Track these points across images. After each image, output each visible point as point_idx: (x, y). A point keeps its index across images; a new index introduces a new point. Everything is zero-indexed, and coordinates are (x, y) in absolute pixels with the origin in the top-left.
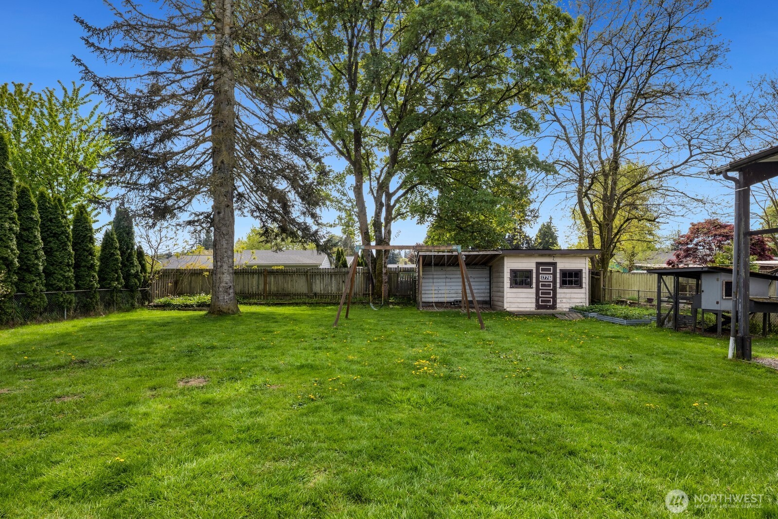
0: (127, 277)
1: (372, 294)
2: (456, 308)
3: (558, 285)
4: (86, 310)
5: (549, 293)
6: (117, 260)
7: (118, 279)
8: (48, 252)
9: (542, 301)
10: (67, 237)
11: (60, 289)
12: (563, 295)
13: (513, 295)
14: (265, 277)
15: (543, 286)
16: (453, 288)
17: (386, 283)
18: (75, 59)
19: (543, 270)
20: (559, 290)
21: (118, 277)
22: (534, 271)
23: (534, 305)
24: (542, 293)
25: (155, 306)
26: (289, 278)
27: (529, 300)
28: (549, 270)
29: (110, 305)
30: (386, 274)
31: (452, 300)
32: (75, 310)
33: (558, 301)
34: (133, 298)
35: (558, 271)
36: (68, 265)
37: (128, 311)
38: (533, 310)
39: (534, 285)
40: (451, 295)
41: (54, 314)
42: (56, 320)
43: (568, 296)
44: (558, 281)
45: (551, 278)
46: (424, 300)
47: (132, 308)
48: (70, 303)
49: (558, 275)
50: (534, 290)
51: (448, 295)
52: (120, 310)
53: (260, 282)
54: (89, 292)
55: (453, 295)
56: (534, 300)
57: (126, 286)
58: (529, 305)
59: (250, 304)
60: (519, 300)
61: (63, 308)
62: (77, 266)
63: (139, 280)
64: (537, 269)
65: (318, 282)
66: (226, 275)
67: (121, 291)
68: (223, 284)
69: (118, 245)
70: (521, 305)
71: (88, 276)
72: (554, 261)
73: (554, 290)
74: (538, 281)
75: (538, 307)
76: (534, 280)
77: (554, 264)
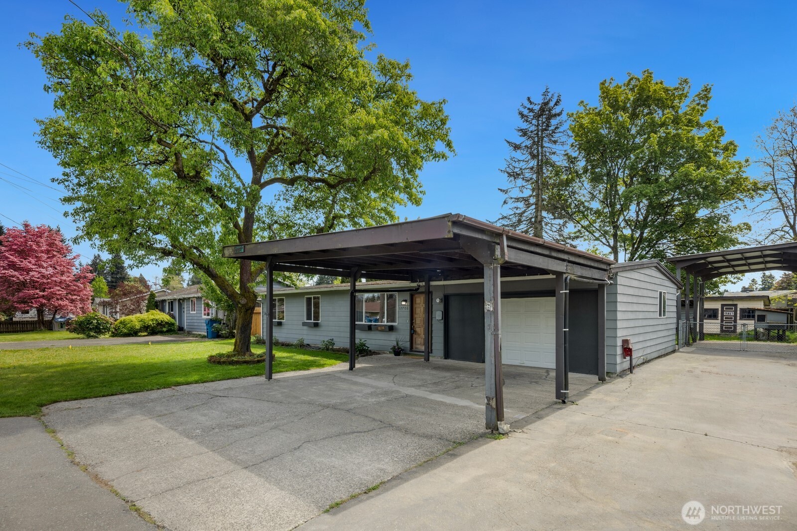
3: (738, 318)
5: (731, 323)
9: (726, 328)
15: (726, 318)
19: (726, 309)
20: (739, 321)
22: (720, 310)
23: (719, 330)
24: (726, 323)
27: (715, 327)
28: (732, 309)
33: (738, 328)
35: (738, 309)
38: (719, 332)
39: (719, 318)
44: (738, 315)
45: (732, 314)
49: (738, 312)
50: (719, 321)
56: (719, 327)
58: (715, 330)
64: (722, 308)
70: (712, 330)
72: (735, 303)
73: (735, 321)
74: (722, 315)
75: (722, 330)
76: (720, 315)
77: (736, 305)
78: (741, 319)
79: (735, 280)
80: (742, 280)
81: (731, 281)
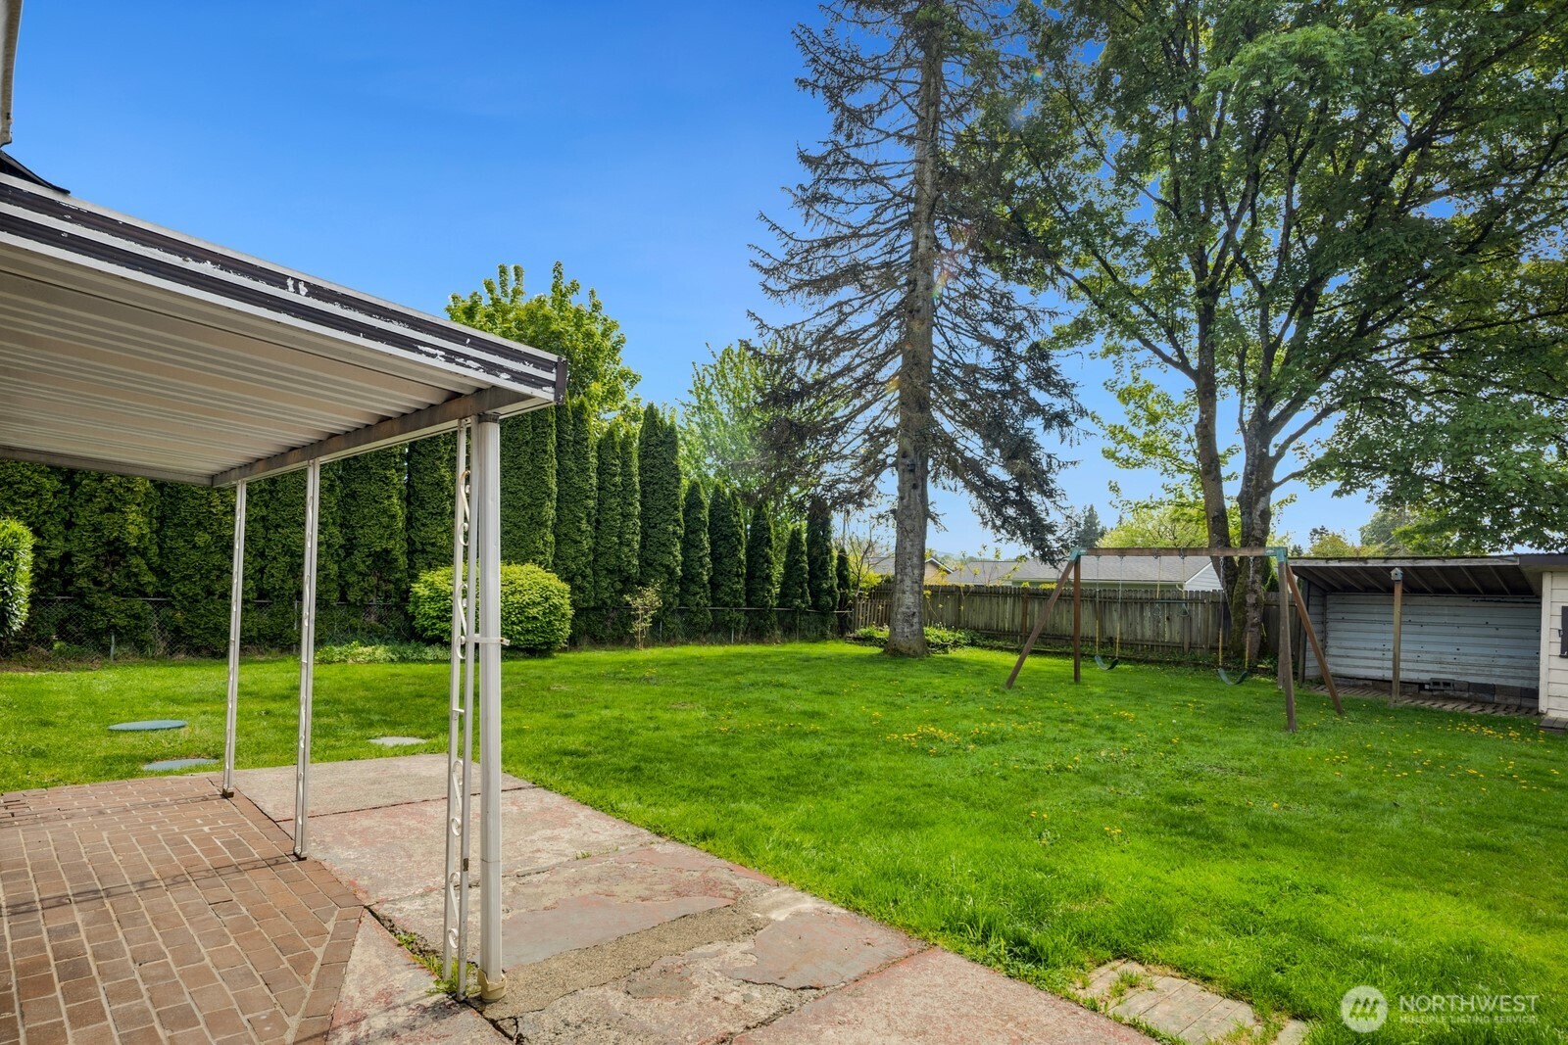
0: (816, 594)
1: (1224, 649)
2: (1436, 698)
4: (757, 634)
6: (802, 568)
7: (802, 596)
8: (716, 558)
10: (739, 540)
11: (726, 605)
14: (1025, 602)
16: (1427, 648)
17: (1253, 625)
18: (751, 314)
21: (804, 592)
25: (855, 639)
26: (1064, 607)
29: (790, 632)
30: (1255, 606)
31: (1425, 677)
32: (745, 633)
34: (824, 623)
36: (738, 575)
37: (815, 641)
40: (1421, 666)
41: (719, 635)
42: (721, 643)
47: (822, 637)
48: (738, 623)
51: (1412, 666)
52: (804, 639)
53: (1016, 611)
54: (763, 611)
55: (1430, 667)
57: (815, 605)
59: (991, 648)
61: (730, 629)
62: (750, 576)
63: (834, 599)
65: (1115, 616)
66: (908, 594)
67: (808, 613)
68: (904, 609)
69: (805, 548)
71: (762, 589)
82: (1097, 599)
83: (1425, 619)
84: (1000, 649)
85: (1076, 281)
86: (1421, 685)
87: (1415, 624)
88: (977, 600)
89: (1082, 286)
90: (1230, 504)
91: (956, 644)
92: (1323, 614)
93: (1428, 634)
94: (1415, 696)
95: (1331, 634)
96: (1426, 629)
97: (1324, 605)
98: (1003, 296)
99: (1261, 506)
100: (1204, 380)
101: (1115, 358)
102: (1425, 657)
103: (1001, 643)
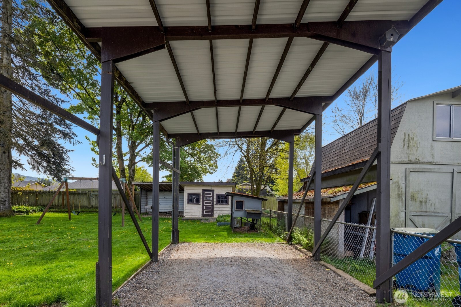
2: (169, 215)
3: (215, 203)
5: (210, 208)
9: (206, 212)
12: (217, 209)
13: (189, 208)
14: (63, 196)
15: (206, 203)
16: (168, 204)
19: (206, 194)
20: (215, 206)
22: (201, 195)
23: (201, 214)
24: (206, 207)
26: (77, 197)
27: (198, 211)
28: (210, 194)
31: (167, 211)
33: (215, 212)
35: (215, 195)
38: (201, 217)
39: (201, 203)
40: (167, 208)
43: (220, 209)
44: (215, 200)
45: (211, 199)
46: (160, 211)
49: (215, 197)
50: (201, 206)
51: (165, 208)
53: (60, 199)
55: (168, 208)
56: (201, 211)
58: (198, 214)
60: (193, 211)
64: (203, 194)
70: (193, 214)
72: (213, 189)
73: (213, 206)
74: (203, 201)
75: (203, 215)
76: (201, 200)
77: (213, 191)
78: (216, 204)
79: (212, 171)
80: (216, 171)
81: (209, 172)
82: (88, 194)
83: (168, 197)
84: (53, 212)
85: (76, 93)
86: (167, 213)
87: (166, 198)
88: (44, 195)
89: (78, 95)
90: (126, 167)
91: (33, 211)
92: (147, 197)
93: (168, 200)
94: (166, 215)
95: (148, 202)
96: (168, 199)
97: (147, 194)
98: (45, 90)
99: (132, 168)
100: (118, 132)
101: (92, 120)
102: (168, 206)
103: (53, 210)
